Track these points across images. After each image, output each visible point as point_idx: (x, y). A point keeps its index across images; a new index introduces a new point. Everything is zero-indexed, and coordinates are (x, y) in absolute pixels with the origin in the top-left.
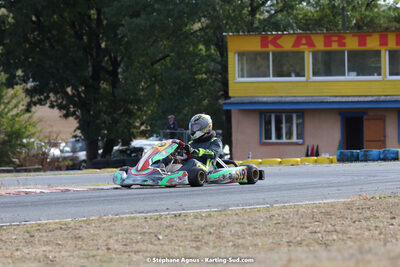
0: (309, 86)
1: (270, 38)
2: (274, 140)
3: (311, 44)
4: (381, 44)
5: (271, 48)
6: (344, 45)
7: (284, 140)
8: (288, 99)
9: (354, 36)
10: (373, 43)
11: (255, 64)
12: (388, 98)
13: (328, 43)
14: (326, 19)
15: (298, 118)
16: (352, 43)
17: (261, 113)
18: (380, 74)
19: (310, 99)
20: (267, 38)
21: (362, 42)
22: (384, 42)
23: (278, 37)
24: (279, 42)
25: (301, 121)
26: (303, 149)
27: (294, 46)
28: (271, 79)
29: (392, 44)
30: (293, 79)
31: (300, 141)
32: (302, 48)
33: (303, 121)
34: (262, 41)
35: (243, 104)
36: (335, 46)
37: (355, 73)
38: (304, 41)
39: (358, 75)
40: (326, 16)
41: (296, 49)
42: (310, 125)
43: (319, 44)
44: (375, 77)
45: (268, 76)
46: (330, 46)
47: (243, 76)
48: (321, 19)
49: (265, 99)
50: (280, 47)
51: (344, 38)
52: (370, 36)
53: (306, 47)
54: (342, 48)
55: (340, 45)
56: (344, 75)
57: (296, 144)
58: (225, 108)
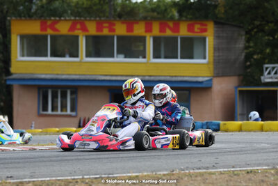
0: (82, 66)
1: (49, 23)
2: (50, 112)
3: (84, 29)
4: (146, 31)
5: (49, 32)
6: (114, 31)
7: (59, 112)
8: (64, 77)
9: (123, 23)
10: (139, 30)
11: (35, 46)
12: (152, 78)
13: (99, 28)
14: (95, 8)
15: (72, 94)
16: (121, 29)
17: (39, 88)
18: (144, 57)
19: (83, 77)
20: (46, 23)
21: (130, 29)
22: (149, 29)
23: (56, 22)
24: (57, 26)
25: (74, 96)
26: (76, 121)
27: (70, 30)
28: (49, 58)
29: (156, 31)
30: (67, 59)
31: (74, 114)
32: (77, 32)
33: (77, 97)
34: (41, 25)
35: (24, 80)
36: (106, 32)
37: (123, 56)
38: (78, 26)
39: (125, 57)
40: (95, 5)
41: (71, 33)
42: (82, 100)
43: (92, 29)
44: (141, 60)
45: (46, 56)
46: (102, 31)
47: (23, 56)
48: (91, 7)
49: (43, 76)
50: (57, 30)
51: (114, 25)
52: (137, 23)
53: (80, 31)
54: (111, 34)
55: (110, 31)
56: (113, 56)
57: (70, 116)
58: (8, 83)
